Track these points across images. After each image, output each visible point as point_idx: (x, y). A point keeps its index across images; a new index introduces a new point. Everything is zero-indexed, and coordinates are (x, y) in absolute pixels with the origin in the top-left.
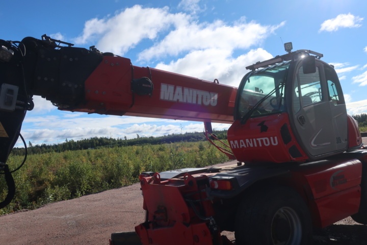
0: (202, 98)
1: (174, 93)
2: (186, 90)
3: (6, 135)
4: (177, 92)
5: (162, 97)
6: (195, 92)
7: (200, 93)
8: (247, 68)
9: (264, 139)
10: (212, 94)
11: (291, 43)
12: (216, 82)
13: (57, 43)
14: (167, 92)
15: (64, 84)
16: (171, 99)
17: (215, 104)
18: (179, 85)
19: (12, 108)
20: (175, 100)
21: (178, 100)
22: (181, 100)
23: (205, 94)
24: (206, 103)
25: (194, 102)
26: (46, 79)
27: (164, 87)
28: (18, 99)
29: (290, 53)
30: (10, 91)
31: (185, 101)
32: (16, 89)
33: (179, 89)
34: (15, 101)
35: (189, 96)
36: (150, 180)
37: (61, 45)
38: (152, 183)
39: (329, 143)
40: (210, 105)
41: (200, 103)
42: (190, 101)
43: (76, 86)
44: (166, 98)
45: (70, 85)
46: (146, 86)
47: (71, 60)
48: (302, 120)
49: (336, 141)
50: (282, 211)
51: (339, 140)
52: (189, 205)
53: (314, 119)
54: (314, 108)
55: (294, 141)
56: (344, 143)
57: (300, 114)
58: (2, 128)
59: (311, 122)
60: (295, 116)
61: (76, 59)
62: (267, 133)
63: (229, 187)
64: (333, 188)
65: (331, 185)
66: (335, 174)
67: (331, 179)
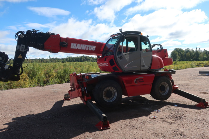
0: (88, 48)
1: (76, 46)
2: (82, 45)
3: (22, 58)
4: (77, 46)
5: (71, 48)
7: (88, 46)
8: (111, 36)
10: (93, 46)
12: (96, 41)
13: (37, 31)
14: (73, 46)
15: (38, 44)
16: (75, 48)
17: (94, 50)
18: (79, 43)
19: (23, 51)
20: (77, 48)
21: (78, 49)
22: (79, 48)
23: (90, 46)
24: (90, 50)
25: (85, 49)
26: (33, 43)
27: (72, 44)
28: (25, 48)
30: (23, 47)
31: (81, 49)
32: (24, 46)
33: (78, 45)
34: (24, 49)
35: (83, 47)
36: (72, 75)
37: (39, 31)
38: (72, 76)
39: (137, 67)
40: (92, 50)
41: (87, 49)
42: (83, 49)
43: (41, 45)
44: (73, 48)
45: (40, 44)
46: (64, 44)
47: (40, 37)
48: (121, 58)
49: (141, 66)
50: (110, 88)
51: (144, 66)
52: (78, 83)
53: (128, 58)
54: (130, 53)
55: (116, 65)
56: (147, 67)
57: (120, 56)
58: (21, 56)
59: (126, 59)
60: (117, 57)
61: (42, 36)
62: (106, 61)
63: (88, 78)
64: (136, 83)
65: (135, 82)
66: (138, 78)
67: (135, 80)
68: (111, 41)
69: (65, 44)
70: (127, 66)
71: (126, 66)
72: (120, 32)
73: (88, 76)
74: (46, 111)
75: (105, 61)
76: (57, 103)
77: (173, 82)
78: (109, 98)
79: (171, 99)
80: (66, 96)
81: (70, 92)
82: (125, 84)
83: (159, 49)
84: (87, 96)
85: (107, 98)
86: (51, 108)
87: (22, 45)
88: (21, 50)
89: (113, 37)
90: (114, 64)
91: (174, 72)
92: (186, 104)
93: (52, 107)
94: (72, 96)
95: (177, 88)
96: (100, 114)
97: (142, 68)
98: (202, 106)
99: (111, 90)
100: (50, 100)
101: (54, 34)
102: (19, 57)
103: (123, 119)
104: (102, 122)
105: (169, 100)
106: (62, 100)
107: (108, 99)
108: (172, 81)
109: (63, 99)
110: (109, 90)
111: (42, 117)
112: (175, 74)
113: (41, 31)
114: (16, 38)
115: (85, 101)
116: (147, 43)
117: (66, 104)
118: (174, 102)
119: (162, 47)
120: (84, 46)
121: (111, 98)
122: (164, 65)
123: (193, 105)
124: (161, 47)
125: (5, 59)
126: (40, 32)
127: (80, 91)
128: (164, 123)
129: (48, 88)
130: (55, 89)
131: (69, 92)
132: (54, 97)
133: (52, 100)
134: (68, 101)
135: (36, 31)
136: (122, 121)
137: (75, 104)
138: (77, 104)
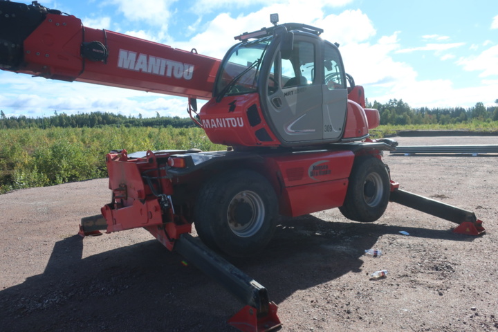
0: (173, 69)
1: (136, 62)
2: (152, 59)
4: (140, 60)
5: (120, 65)
6: (164, 62)
7: (170, 63)
8: (236, 38)
9: (231, 119)
10: (186, 66)
11: (277, 15)
12: (194, 51)
14: (126, 60)
16: (132, 68)
17: (190, 77)
18: (144, 53)
20: (137, 69)
21: (141, 70)
22: (145, 70)
23: (178, 65)
24: (178, 76)
25: (162, 73)
27: (123, 54)
29: (276, 26)
31: (150, 71)
33: (143, 57)
35: (155, 66)
36: (116, 157)
38: (117, 160)
39: (314, 130)
40: (182, 78)
41: (169, 74)
42: (156, 72)
43: (13, 46)
44: (126, 66)
45: (6, 44)
46: (98, 51)
47: (7, 16)
48: (277, 102)
49: (324, 129)
50: (245, 194)
51: (329, 128)
52: (145, 182)
53: (295, 103)
54: (298, 90)
55: (263, 124)
56: (335, 133)
57: (275, 95)
59: (290, 105)
60: (268, 98)
61: (14, 15)
62: (235, 112)
63: (182, 165)
64: (312, 178)
65: (309, 174)
66: (316, 164)
67: (311, 169)
68: (237, 54)
69: (102, 49)
70: (292, 128)
71: (289, 128)
72: (272, 25)
73: (182, 160)
74: (29, 279)
76: (59, 246)
78: (243, 225)
80: (91, 224)
81: (108, 212)
82: (286, 180)
85: (236, 225)
86: (46, 265)
89: (244, 42)
90: (258, 121)
91: (393, 147)
92: (425, 228)
93: (47, 261)
94: (118, 224)
96: (243, 281)
97: (326, 135)
98: (468, 230)
99: (247, 200)
100: (35, 238)
101: (56, 13)
103: (302, 289)
104: (253, 306)
106: (74, 237)
107: (240, 227)
109: (76, 231)
110: (242, 200)
111: (20, 305)
115: (171, 240)
116: (334, 63)
117: (93, 246)
119: (353, 83)
120: (158, 64)
122: (370, 127)
124: (351, 83)
127: (156, 209)
129: (16, 199)
130: (39, 202)
131: (102, 209)
132: (42, 226)
133: (41, 238)
134: (96, 238)
136: (299, 293)
137: (121, 246)
138: (126, 244)
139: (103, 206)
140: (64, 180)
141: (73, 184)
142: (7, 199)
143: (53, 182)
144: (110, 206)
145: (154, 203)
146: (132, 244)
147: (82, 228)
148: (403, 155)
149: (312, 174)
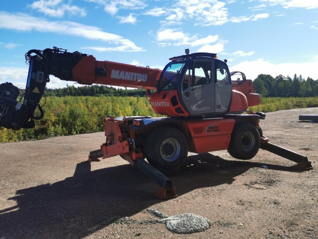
0: (137, 77)
1: (119, 75)
2: (127, 73)
3: (39, 92)
4: (121, 74)
5: (112, 77)
6: (132, 74)
7: (136, 74)
8: (170, 59)
9: (164, 102)
10: (144, 75)
11: (188, 50)
12: (148, 67)
13: (60, 50)
14: (115, 74)
15: (63, 71)
16: (117, 78)
17: (145, 81)
18: (123, 70)
19: (42, 81)
20: (120, 78)
22: (123, 78)
23: (139, 75)
24: (139, 80)
25: (131, 79)
26: (55, 69)
27: (113, 71)
28: (44, 77)
29: (188, 55)
30: (41, 74)
31: (126, 79)
32: (43, 73)
33: (122, 73)
35: (128, 76)
36: (109, 120)
37: (62, 50)
39: (209, 108)
40: (142, 82)
41: (135, 80)
42: (128, 79)
43: (68, 72)
44: (114, 77)
45: (65, 71)
46: (102, 72)
47: (66, 59)
48: (187, 94)
49: (216, 107)
51: (219, 107)
52: (122, 132)
55: (179, 105)
56: (224, 109)
57: (186, 91)
58: (37, 89)
59: (196, 95)
60: (182, 92)
63: (139, 124)
64: (208, 133)
65: (206, 131)
66: (211, 126)
67: (207, 128)
68: (171, 67)
69: (104, 70)
70: (196, 107)
71: (194, 107)
72: (186, 54)
73: (138, 122)
74: (67, 179)
75: (164, 98)
76: (79, 165)
77: (262, 132)
78: (170, 155)
79: (257, 158)
80: (95, 154)
81: (104, 148)
82: (192, 133)
83: (239, 79)
84: (137, 152)
85: (166, 156)
87: (39, 72)
88: (37, 80)
90: (177, 104)
91: (263, 117)
93: (74, 171)
94: (109, 154)
95: (267, 140)
97: (217, 110)
98: (302, 167)
99: (171, 142)
100: (66, 161)
101: (85, 55)
102: (34, 91)
104: (165, 188)
105: (254, 160)
106: (86, 162)
107: (168, 156)
108: (260, 130)
109: (87, 159)
110: (169, 143)
111: (65, 186)
112: (264, 119)
113: (66, 50)
114: (27, 60)
115: (133, 160)
116: (225, 71)
117: (95, 166)
118: (262, 162)
119: (245, 78)
120: (130, 75)
121: (172, 155)
122: (249, 105)
123: (290, 166)
124: (243, 77)
125: (14, 94)
126: (64, 51)
127: (126, 145)
128: (251, 189)
130: (65, 145)
131: (101, 146)
132: (69, 156)
134: (97, 162)
135: (58, 49)
137: (110, 166)
138: (113, 166)
139: (102, 144)
140: (77, 132)
141: (82, 135)
142: (46, 142)
143: (70, 133)
144: (105, 145)
145: (126, 142)
146: (115, 166)
147: (90, 157)
148: (309, 122)
149: (208, 131)
